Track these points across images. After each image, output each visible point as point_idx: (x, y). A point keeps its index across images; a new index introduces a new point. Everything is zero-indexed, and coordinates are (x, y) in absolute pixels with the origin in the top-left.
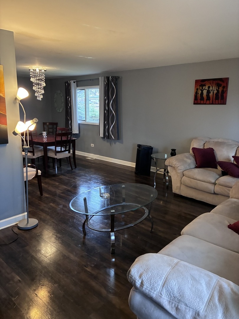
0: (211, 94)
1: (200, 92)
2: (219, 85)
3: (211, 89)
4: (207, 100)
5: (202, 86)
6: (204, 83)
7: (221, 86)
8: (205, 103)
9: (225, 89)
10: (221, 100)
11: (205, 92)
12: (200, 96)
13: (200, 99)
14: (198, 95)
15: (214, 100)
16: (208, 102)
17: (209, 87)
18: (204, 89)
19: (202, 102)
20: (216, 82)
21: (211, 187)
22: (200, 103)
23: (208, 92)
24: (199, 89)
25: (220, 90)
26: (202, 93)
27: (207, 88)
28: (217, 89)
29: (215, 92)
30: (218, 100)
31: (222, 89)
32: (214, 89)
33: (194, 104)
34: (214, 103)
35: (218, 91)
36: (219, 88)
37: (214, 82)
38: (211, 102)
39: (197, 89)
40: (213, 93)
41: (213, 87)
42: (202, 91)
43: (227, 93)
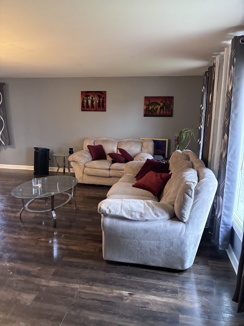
0: (94, 103)
1: (86, 101)
2: (99, 97)
3: (94, 99)
4: (91, 107)
5: (87, 96)
6: (88, 94)
7: (101, 97)
8: (90, 110)
9: (104, 100)
10: (102, 108)
11: (90, 101)
12: (86, 104)
13: (86, 107)
14: (84, 103)
15: (97, 108)
16: (93, 109)
17: (92, 98)
18: (88, 98)
19: (88, 109)
20: (98, 93)
21: (107, 173)
22: (86, 110)
23: (92, 101)
24: (85, 99)
25: (101, 100)
26: (87, 102)
27: (91, 98)
28: (99, 99)
29: (98, 101)
30: (100, 108)
31: (102, 99)
32: (96, 100)
33: (82, 111)
34: (97, 110)
35: (99, 101)
36: (100, 99)
37: (96, 93)
38: (95, 110)
39: (83, 99)
40: (96, 102)
41: (96, 98)
42: (87, 100)
43: (106, 103)
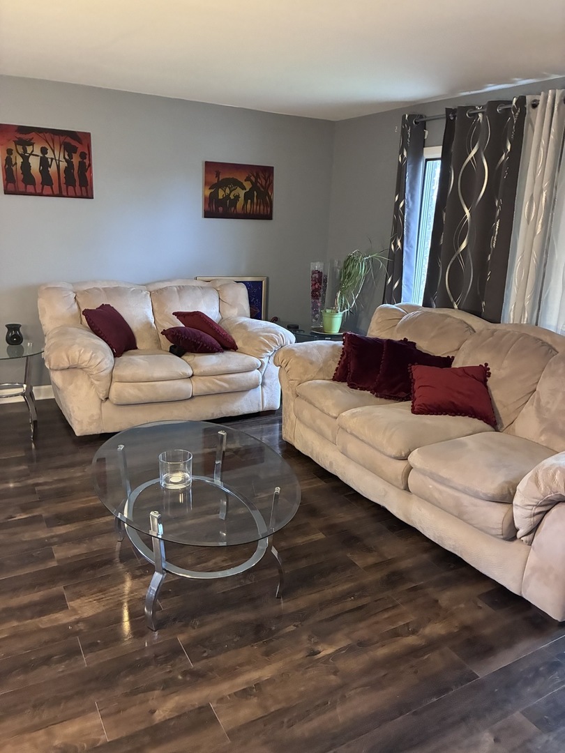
0: (53, 169)
1: (20, 160)
2: (70, 149)
3: (49, 155)
4: (43, 184)
5: (25, 143)
6: (26, 137)
8: (39, 191)
9: (87, 161)
10: (80, 186)
11: (35, 163)
13: (23, 181)
14: (14, 168)
15: (64, 187)
16: (47, 189)
17: (44, 151)
19: (30, 188)
20: (62, 138)
22: (24, 190)
23: (44, 163)
24: (14, 152)
26: (26, 166)
28: (67, 157)
29: (63, 165)
30: (74, 186)
31: (80, 160)
32: (58, 159)
36: (71, 157)
37: (56, 138)
38: (56, 191)
39: (9, 152)
40: (58, 166)
41: (57, 153)
42: (26, 159)
